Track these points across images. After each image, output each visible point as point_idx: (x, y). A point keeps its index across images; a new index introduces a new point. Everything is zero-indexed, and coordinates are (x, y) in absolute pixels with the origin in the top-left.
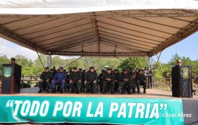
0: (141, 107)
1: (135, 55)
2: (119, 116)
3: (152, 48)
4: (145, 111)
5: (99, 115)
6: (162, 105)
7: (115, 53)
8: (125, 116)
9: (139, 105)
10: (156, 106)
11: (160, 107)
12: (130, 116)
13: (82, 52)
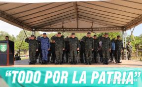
0: (118, 75)
1: (110, 30)
2: (99, 83)
3: (126, 24)
4: (121, 78)
5: (82, 82)
6: (136, 73)
7: (92, 28)
8: (104, 83)
9: (116, 73)
10: (131, 74)
11: (134, 75)
12: (109, 83)
13: (63, 28)
